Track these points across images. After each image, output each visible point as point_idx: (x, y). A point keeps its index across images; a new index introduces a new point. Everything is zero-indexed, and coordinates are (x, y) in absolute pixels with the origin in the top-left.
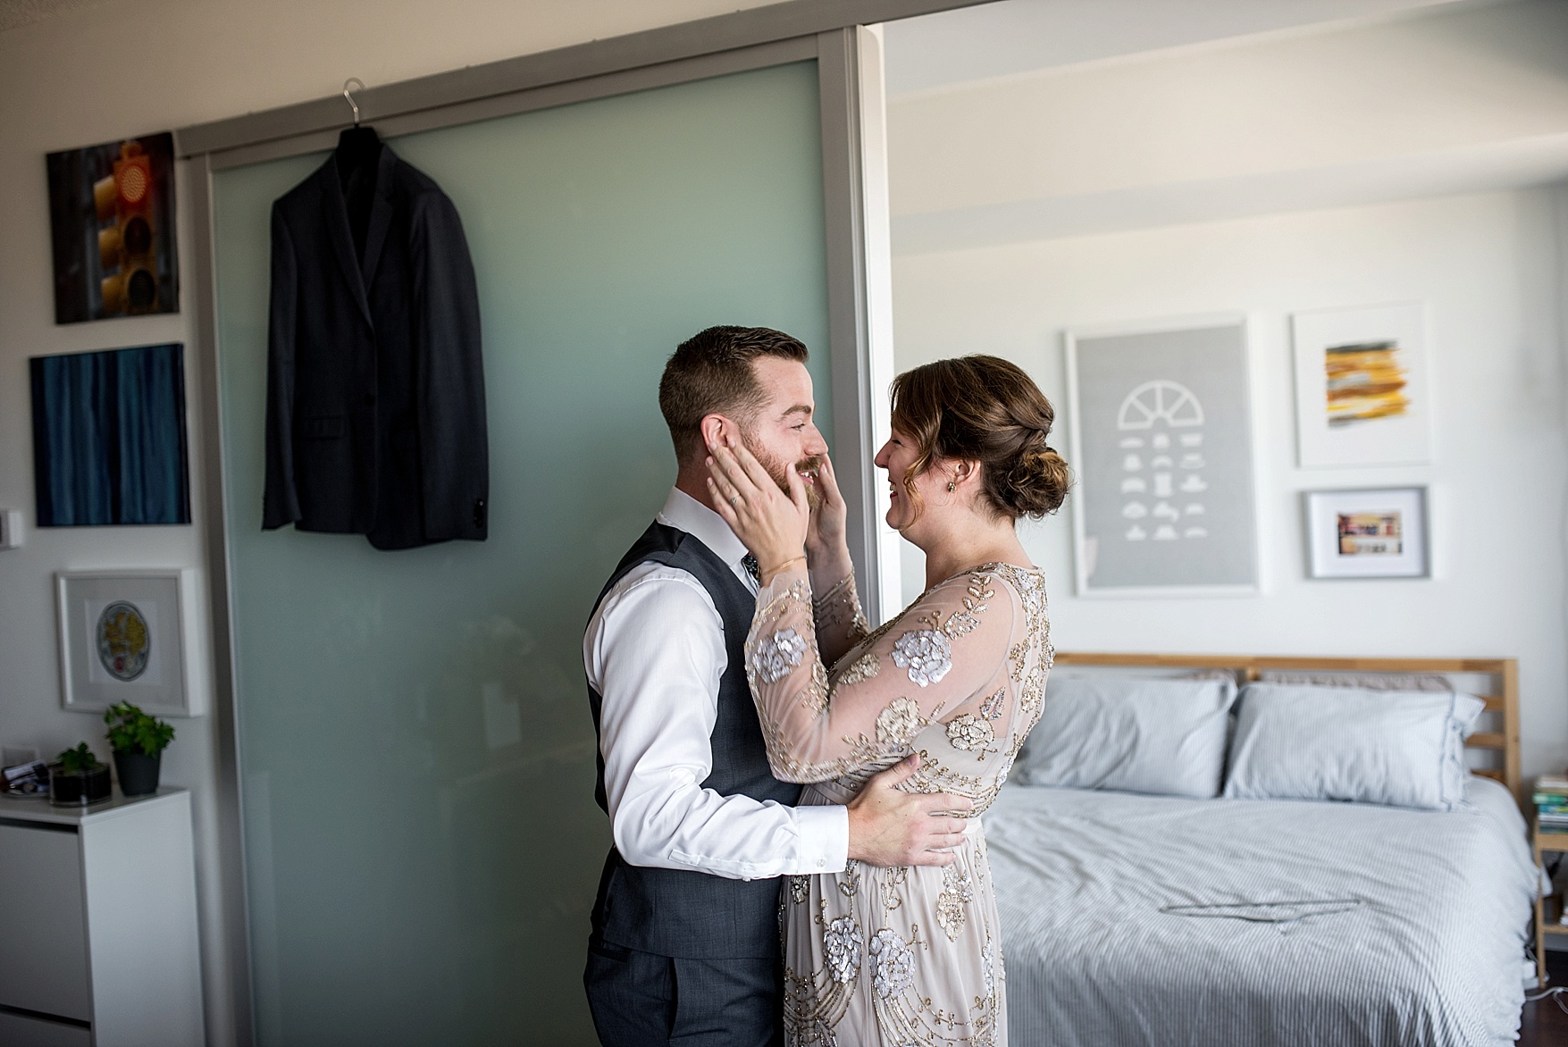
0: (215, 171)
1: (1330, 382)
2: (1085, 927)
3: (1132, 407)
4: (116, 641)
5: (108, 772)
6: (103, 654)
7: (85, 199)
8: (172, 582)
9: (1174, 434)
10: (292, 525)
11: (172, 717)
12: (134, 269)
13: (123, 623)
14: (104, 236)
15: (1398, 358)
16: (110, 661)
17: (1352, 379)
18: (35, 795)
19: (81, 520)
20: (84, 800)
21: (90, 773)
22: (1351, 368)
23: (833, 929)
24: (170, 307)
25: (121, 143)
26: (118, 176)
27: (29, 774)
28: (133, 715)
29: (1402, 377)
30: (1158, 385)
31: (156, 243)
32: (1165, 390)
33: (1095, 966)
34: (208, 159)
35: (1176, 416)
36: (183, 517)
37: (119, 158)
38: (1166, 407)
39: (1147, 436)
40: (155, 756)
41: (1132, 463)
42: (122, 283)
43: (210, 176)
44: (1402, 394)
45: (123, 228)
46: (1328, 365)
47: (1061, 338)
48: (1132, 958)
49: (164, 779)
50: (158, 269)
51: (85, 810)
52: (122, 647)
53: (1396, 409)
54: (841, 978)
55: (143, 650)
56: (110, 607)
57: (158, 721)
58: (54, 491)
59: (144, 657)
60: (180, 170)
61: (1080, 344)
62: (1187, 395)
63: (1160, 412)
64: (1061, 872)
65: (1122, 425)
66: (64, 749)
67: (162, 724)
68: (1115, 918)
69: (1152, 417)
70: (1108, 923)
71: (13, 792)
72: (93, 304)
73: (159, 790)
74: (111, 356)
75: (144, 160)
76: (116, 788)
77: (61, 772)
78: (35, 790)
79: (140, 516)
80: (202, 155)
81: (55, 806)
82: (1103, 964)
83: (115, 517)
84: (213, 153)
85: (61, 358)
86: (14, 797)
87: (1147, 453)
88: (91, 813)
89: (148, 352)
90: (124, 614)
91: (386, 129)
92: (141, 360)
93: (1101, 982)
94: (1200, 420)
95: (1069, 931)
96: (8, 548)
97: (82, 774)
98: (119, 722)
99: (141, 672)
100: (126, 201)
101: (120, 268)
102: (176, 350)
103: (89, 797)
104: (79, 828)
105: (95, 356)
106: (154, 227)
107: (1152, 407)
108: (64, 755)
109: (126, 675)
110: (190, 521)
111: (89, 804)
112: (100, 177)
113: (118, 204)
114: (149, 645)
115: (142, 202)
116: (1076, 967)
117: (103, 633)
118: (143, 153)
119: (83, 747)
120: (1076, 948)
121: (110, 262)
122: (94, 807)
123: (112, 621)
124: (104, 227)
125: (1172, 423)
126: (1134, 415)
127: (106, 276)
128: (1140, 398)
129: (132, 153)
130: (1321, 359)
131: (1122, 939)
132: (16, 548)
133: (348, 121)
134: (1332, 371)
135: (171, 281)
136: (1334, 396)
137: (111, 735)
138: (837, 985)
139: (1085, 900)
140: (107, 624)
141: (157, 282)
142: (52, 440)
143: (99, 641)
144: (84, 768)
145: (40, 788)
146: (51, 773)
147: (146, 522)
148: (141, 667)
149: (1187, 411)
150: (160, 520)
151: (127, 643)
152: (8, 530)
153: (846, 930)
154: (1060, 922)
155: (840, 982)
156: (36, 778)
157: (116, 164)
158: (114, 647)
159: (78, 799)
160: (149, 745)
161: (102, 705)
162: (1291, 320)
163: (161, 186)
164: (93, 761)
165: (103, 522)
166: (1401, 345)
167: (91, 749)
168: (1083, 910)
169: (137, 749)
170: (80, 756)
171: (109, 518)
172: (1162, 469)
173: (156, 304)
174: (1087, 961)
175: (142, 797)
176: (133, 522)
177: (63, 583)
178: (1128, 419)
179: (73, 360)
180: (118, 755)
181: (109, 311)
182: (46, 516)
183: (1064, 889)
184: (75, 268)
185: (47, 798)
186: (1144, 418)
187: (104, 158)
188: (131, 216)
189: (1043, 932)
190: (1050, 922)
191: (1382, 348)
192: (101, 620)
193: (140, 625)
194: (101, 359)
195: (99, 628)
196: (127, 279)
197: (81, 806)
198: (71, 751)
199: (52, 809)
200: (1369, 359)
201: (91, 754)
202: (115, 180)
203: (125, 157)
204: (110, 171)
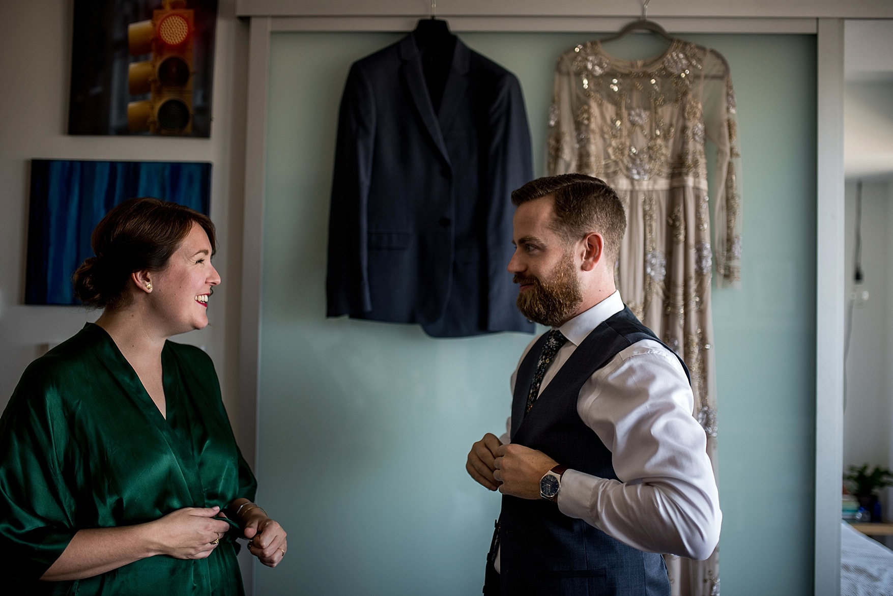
0: (273, 33)
7: (117, 35)
12: (166, 98)
14: (134, 68)
24: (203, 132)
26: (158, 23)
31: (194, 81)
34: (269, 21)
37: (158, 8)
42: (152, 108)
45: (158, 64)
50: (194, 101)
58: (50, 274)
72: (114, 120)
74: (134, 167)
84: (274, 17)
89: (176, 168)
92: (167, 172)
100: (165, 42)
101: (150, 96)
102: (206, 168)
106: (194, 68)
112: (136, 20)
113: (155, 43)
115: (183, 46)
118: (188, 7)
121: (140, 89)
124: (136, 60)
127: (134, 100)
129: (174, 6)
135: (205, 111)
141: (192, 112)
142: (53, 230)
157: (156, 12)
173: (189, 128)
179: (87, 168)
181: (126, 131)
184: (98, 90)
187: (142, 5)
188: (166, 56)
194: (120, 170)
196: (158, 105)
202: (154, 25)
203: (168, 8)
204: (149, 16)
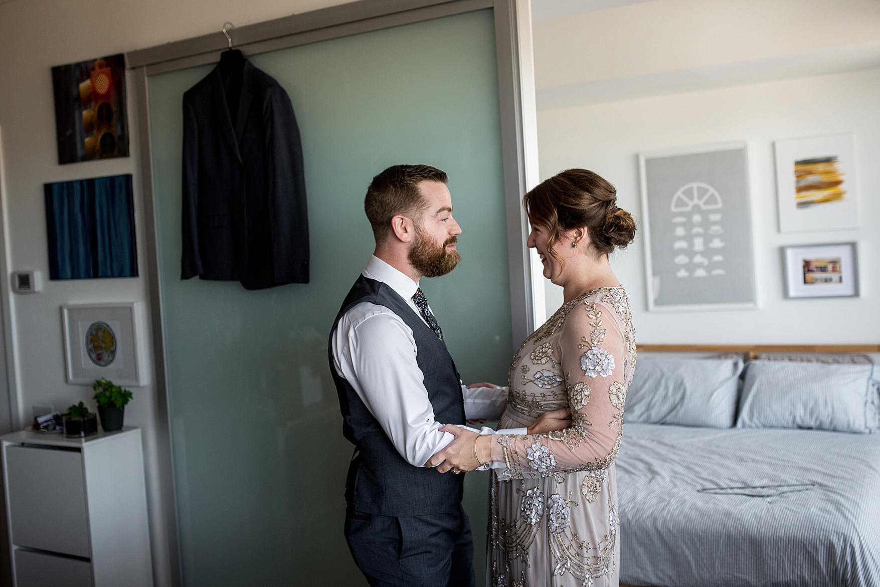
0: (149, 76)
1: (797, 182)
2: (654, 501)
3: (679, 198)
4: (97, 344)
5: (95, 418)
6: (90, 352)
7: (75, 93)
8: (129, 310)
9: (704, 214)
10: (198, 277)
11: (130, 387)
12: (103, 132)
13: (100, 334)
14: (86, 114)
15: (838, 166)
16: (94, 356)
17: (811, 179)
18: (54, 431)
19: (75, 276)
20: (83, 434)
21: (86, 419)
22: (810, 173)
23: (528, 495)
24: (124, 153)
25: (95, 60)
26: (93, 80)
27: (50, 420)
28: (109, 386)
29: (841, 178)
30: (695, 185)
31: (115, 117)
32: (699, 188)
33: (660, 523)
34: (145, 69)
35: (706, 203)
36: (134, 273)
37: (93, 69)
38: (700, 198)
39: (688, 215)
40: (121, 409)
41: (680, 231)
42: (96, 140)
43: (146, 79)
44: (841, 188)
45: (97, 109)
46: (796, 171)
47: (637, 158)
48: (681, 517)
49: (126, 422)
50: (118, 132)
51: (83, 440)
52: (101, 348)
53: (838, 197)
54: (531, 522)
55: (112, 349)
56: (93, 325)
57: (123, 389)
58: (59, 259)
59: (113, 353)
60: (129, 75)
61: (648, 162)
62: (712, 190)
63: (696, 201)
64: (640, 470)
65: (673, 209)
66: (71, 405)
67: (125, 391)
68: (671, 495)
69: (691, 204)
70: (668, 499)
71: (42, 430)
72: (80, 152)
73: (123, 428)
74: (91, 182)
75: (108, 70)
76: (100, 427)
77: (70, 418)
78: (55, 429)
79: (109, 272)
80: (142, 66)
81: (67, 437)
82: (665, 521)
83: (94, 273)
84: (148, 65)
85: (62, 184)
86: (43, 433)
87: (689, 225)
88: (86, 441)
89: (112, 179)
90: (101, 329)
91: (247, 51)
92: (108, 184)
93: (664, 531)
94: (720, 205)
95: (645, 503)
96: (34, 292)
97: (81, 419)
98: (100, 390)
99: (111, 361)
100: (98, 94)
101: (95, 132)
102: (128, 178)
103: (85, 433)
104: (82, 450)
105: (81, 182)
106: (114, 108)
107: (692, 199)
108: (71, 409)
109: (102, 363)
110: (138, 275)
111: (86, 436)
112: (83, 80)
113: (93, 95)
114: (116, 345)
115: (107, 95)
116: (649, 523)
117: (89, 340)
118: (107, 66)
119: (81, 404)
120: (649, 513)
121: (89, 128)
122: (88, 438)
123: (94, 333)
124: (85, 109)
125: (703, 207)
126: (680, 203)
127: (87, 136)
128: (684, 193)
129: (101, 66)
130: (792, 168)
131: (675, 507)
132: (38, 292)
133: (226, 46)
134: (798, 175)
135: (124, 138)
136: (800, 190)
137: (96, 397)
138: (529, 526)
139: (654, 486)
140: (92, 334)
141: (116, 139)
142: (58, 230)
143: (87, 344)
144: (82, 415)
145: (58, 428)
146: (64, 419)
147: (113, 276)
148: (111, 358)
149: (712, 200)
150: (121, 275)
151: (103, 345)
152: (33, 282)
153: (535, 495)
154: (639, 498)
155: (530, 524)
156: (54, 422)
157: (92, 73)
158: (95, 348)
159: (80, 433)
160: (118, 403)
161: (91, 380)
162: (773, 145)
163: (118, 85)
164: (87, 412)
165: (88, 277)
166: (840, 159)
167: (86, 405)
168: (653, 491)
169: (112, 405)
170: (80, 409)
171: (92, 275)
172: (698, 235)
173: (116, 152)
174: (655, 519)
175: (114, 432)
176: (105, 276)
177: (66, 312)
178: (677, 206)
179: (70, 184)
180: (101, 408)
181: (89, 156)
182: (55, 274)
183: (642, 480)
184: (69, 132)
185: (62, 433)
186: (687, 205)
187: (85, 69)
188: (100, 103)
189: (630, 504)
190: (634, 498)
191: (828, 160)
192: (88, 332)
193: (111, 335)
194: (85, 184)
195: (87, 337)
196: (99, 138)
197: (81, 437)
198: (74, 406)
199: (65, 439)
200: (821, 167)
201: (86, 408)
202: (92, 82)
203: (97, 68)
204: (89, 76)
